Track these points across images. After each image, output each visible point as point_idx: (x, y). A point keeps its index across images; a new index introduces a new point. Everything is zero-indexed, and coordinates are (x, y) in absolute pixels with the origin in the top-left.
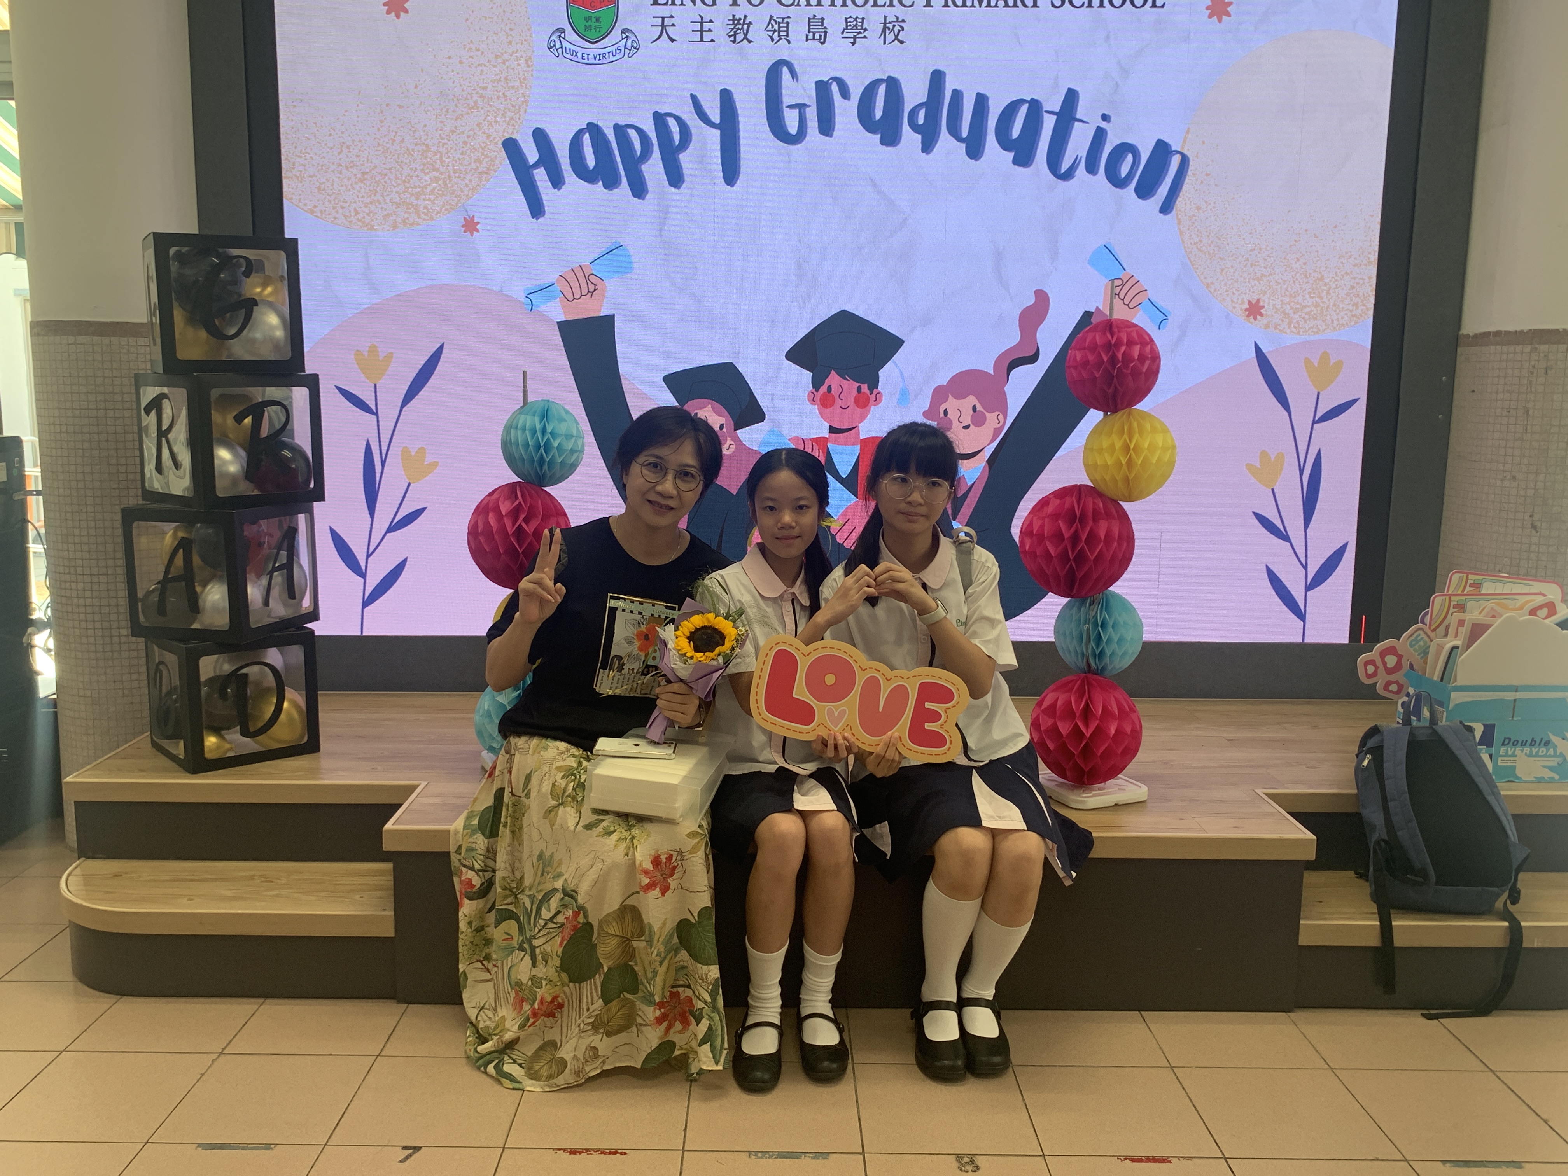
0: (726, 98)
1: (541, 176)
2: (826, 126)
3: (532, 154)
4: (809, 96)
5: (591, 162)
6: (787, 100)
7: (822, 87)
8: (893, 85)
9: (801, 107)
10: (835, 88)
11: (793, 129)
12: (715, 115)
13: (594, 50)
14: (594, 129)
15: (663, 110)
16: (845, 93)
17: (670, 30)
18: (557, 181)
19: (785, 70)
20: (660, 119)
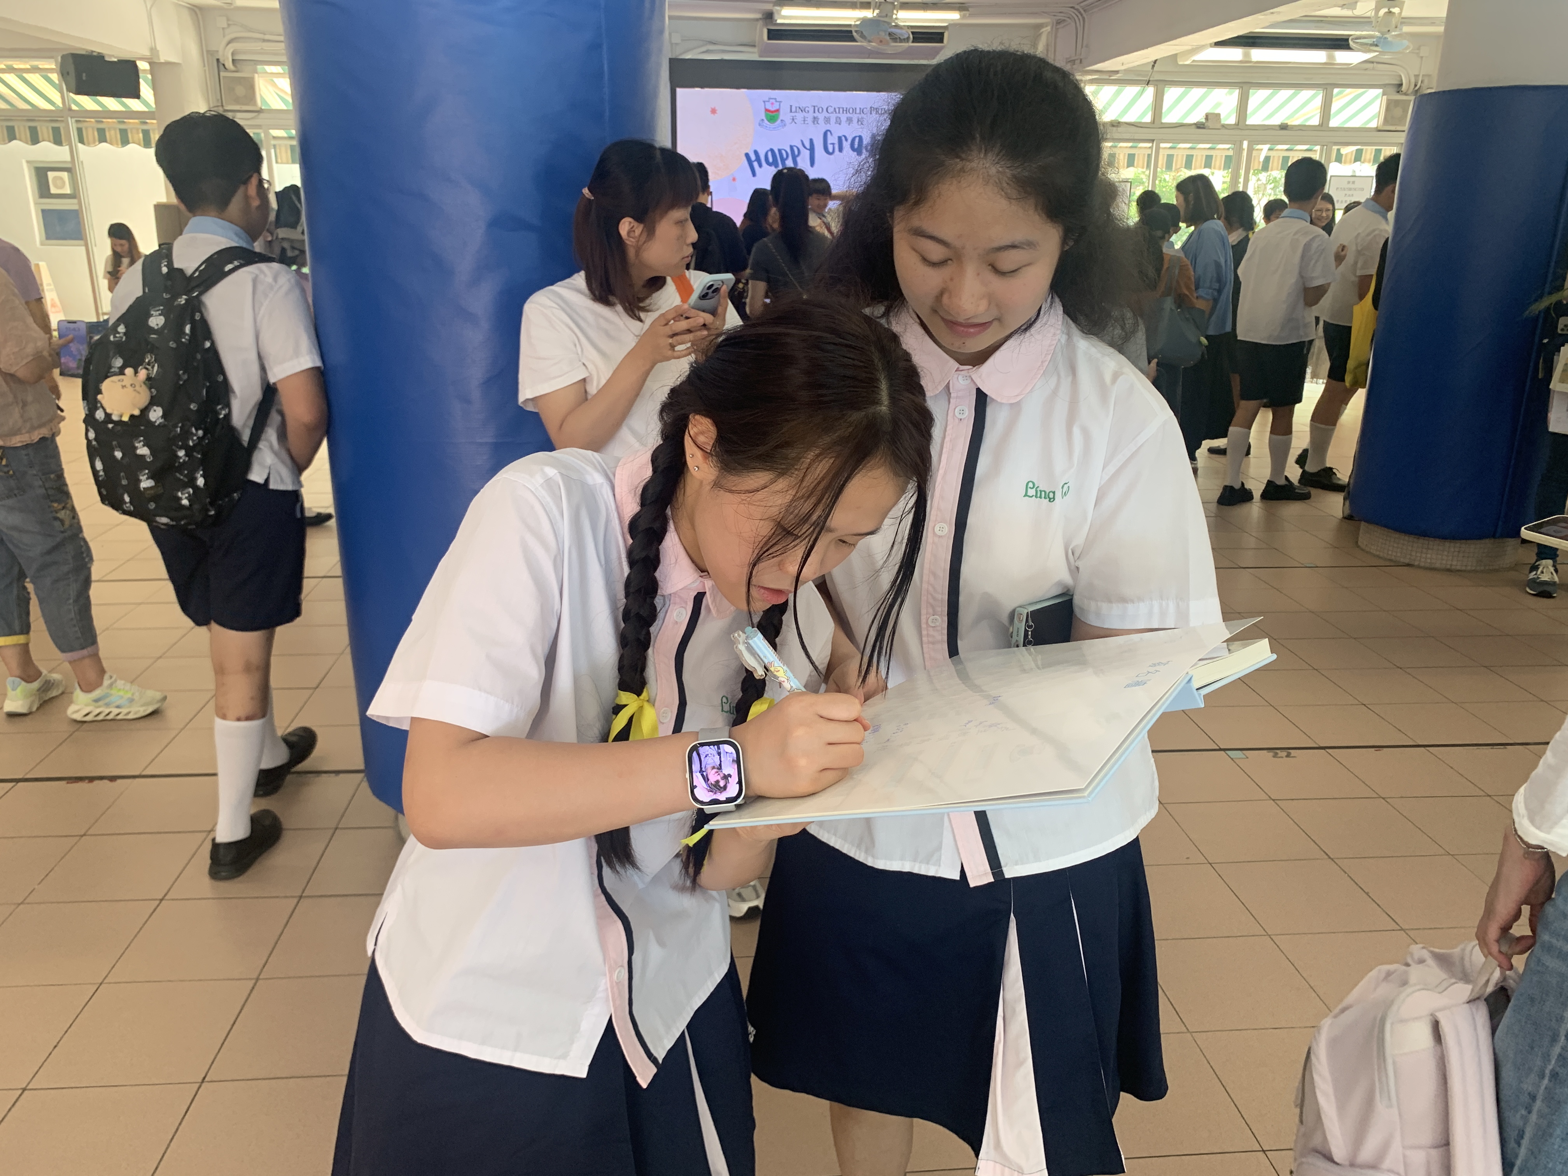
0: (811, 141)
1: (756, 164)
2: (841, 150)
3: (753, 157)
4: (836, 141)
5: (771, 160)
6: (829, 141)
7: (840, 138)
8: (860, 137)
9: (833, 144)
10: (843, 138)
11: (831, 150)
12: (808, 147)
13: (772, 126)
14: (772, 150)
15: (792, 144)
16: (846, 140)
17: (796, 121)
18: (760, 166)
19: (829, 133)
20: (791, 147)
